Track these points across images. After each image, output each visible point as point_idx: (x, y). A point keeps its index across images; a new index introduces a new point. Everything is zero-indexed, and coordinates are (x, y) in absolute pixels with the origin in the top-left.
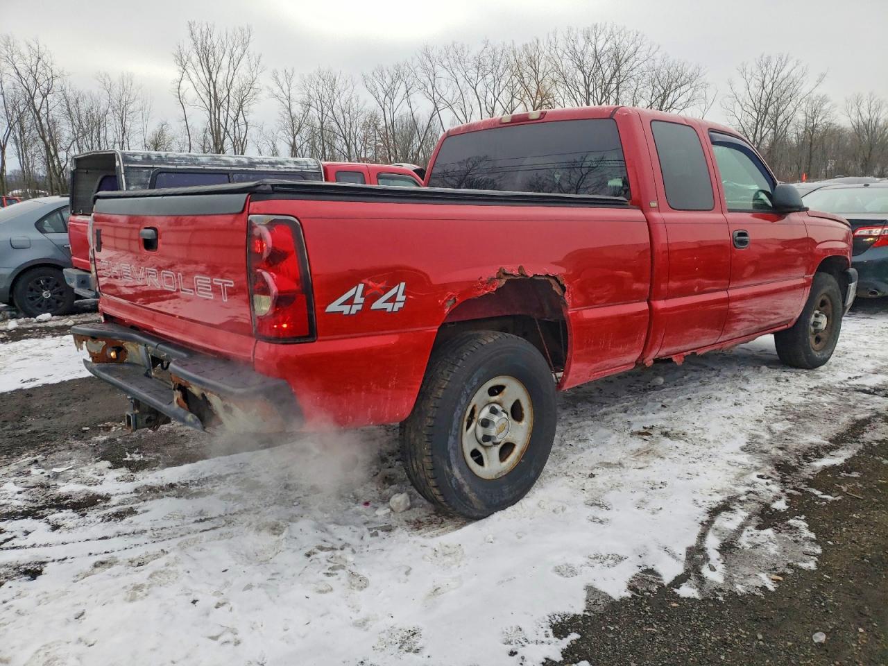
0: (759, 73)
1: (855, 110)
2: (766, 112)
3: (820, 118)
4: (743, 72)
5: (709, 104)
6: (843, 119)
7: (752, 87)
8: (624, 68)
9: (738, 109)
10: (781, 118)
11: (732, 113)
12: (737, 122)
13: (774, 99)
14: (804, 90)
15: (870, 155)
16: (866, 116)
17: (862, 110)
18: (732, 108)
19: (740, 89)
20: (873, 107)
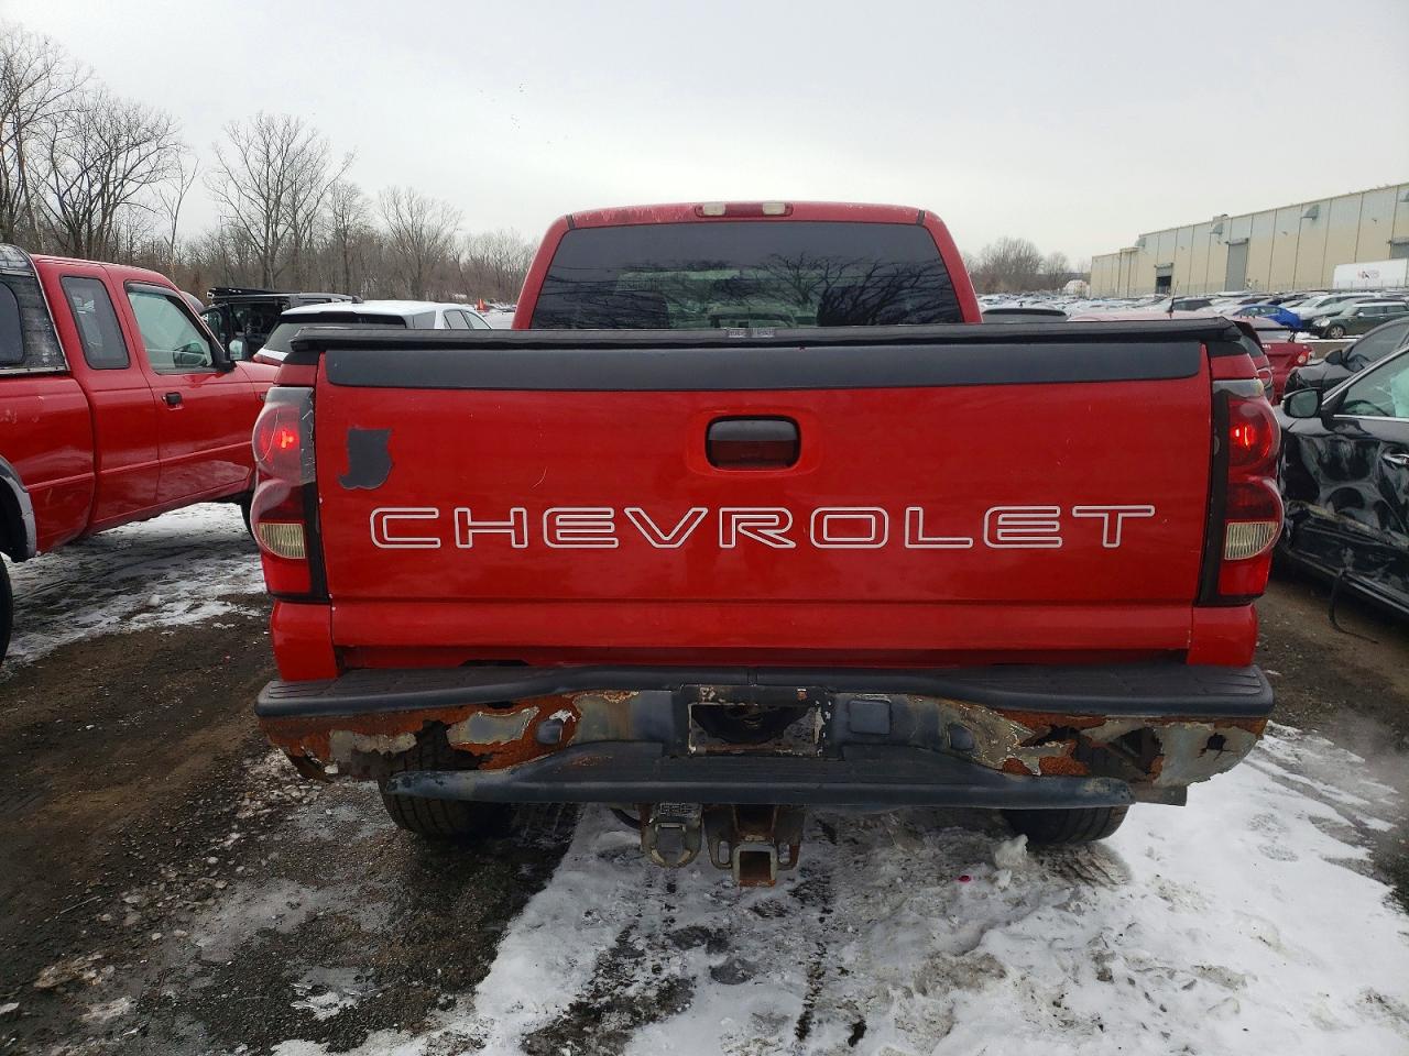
0: (259, 140)
1: (393, 211)
2: (278, 202)
3: (352, 217)
4: (234, 134)
5: (188, 179)
6: (380, 223)
7: (251, 159)
8: (25, 100)
9: (232, 191)
10: (301, 214)
11: (223, 198)
12: (233, 213)
13: (286, 184)
14: (328, 174)
15: (420, 273)
16: (408, 219)
17: (401, 210)
18: (222, 189)
19: (234, 160)
20: (415, 209)
